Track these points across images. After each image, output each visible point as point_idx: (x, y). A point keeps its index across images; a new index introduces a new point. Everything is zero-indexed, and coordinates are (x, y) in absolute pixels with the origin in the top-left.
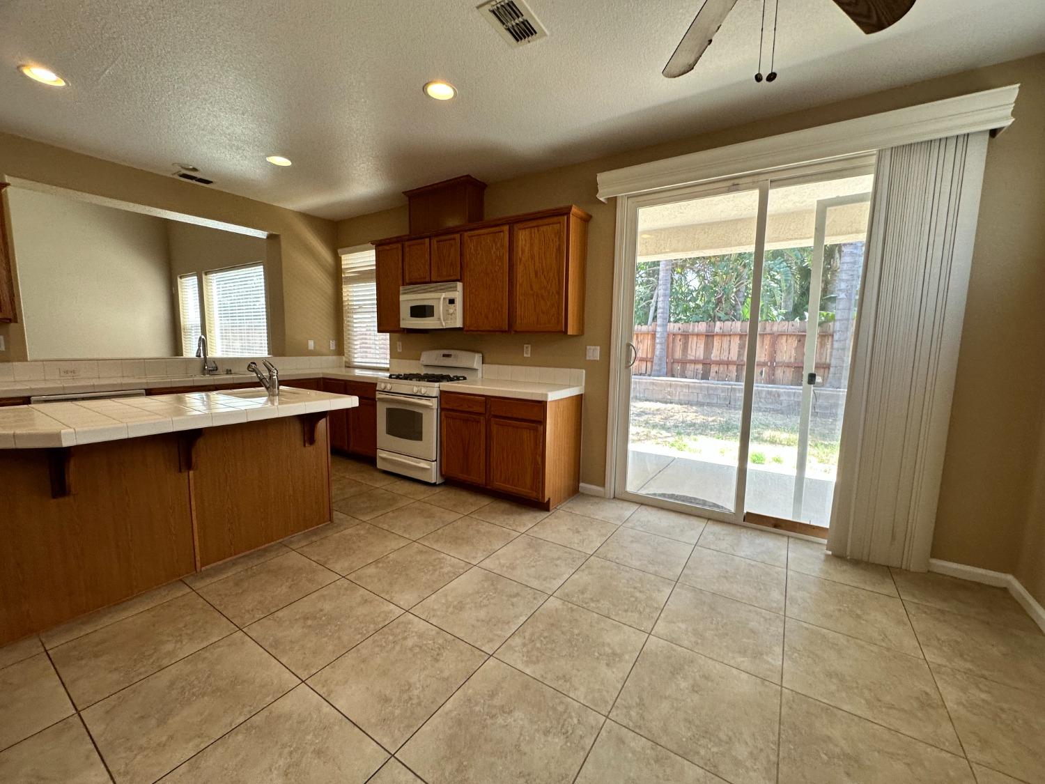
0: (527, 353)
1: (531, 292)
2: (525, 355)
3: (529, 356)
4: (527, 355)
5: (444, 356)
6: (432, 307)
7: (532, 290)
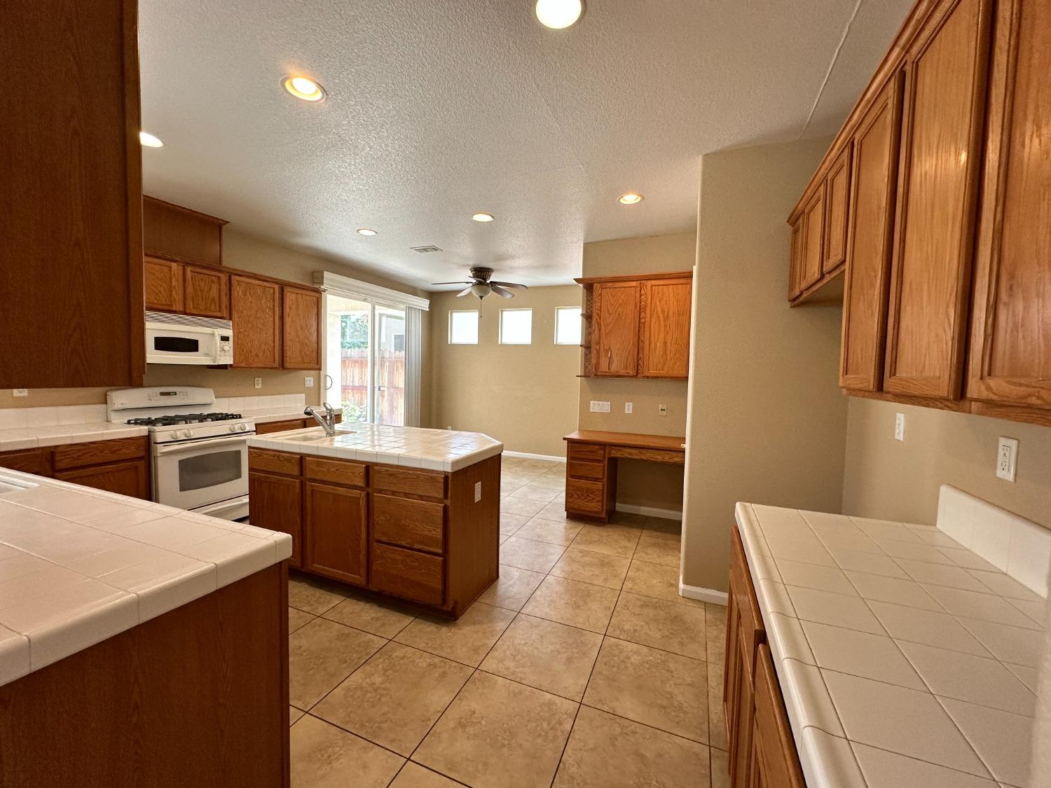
0: (258, 385)
1: (297, 340)
2: (256, 387)
3: (260, 387)
4: (258, 386)
5: (162, 394)
6: (196, 342)
7: (299, 338)
